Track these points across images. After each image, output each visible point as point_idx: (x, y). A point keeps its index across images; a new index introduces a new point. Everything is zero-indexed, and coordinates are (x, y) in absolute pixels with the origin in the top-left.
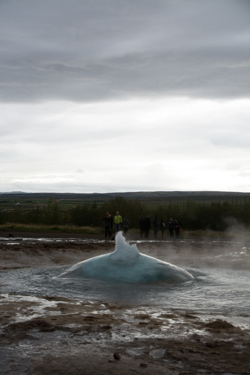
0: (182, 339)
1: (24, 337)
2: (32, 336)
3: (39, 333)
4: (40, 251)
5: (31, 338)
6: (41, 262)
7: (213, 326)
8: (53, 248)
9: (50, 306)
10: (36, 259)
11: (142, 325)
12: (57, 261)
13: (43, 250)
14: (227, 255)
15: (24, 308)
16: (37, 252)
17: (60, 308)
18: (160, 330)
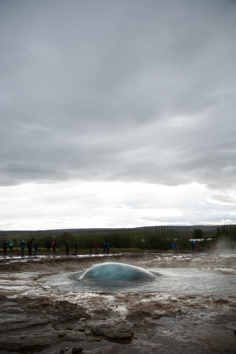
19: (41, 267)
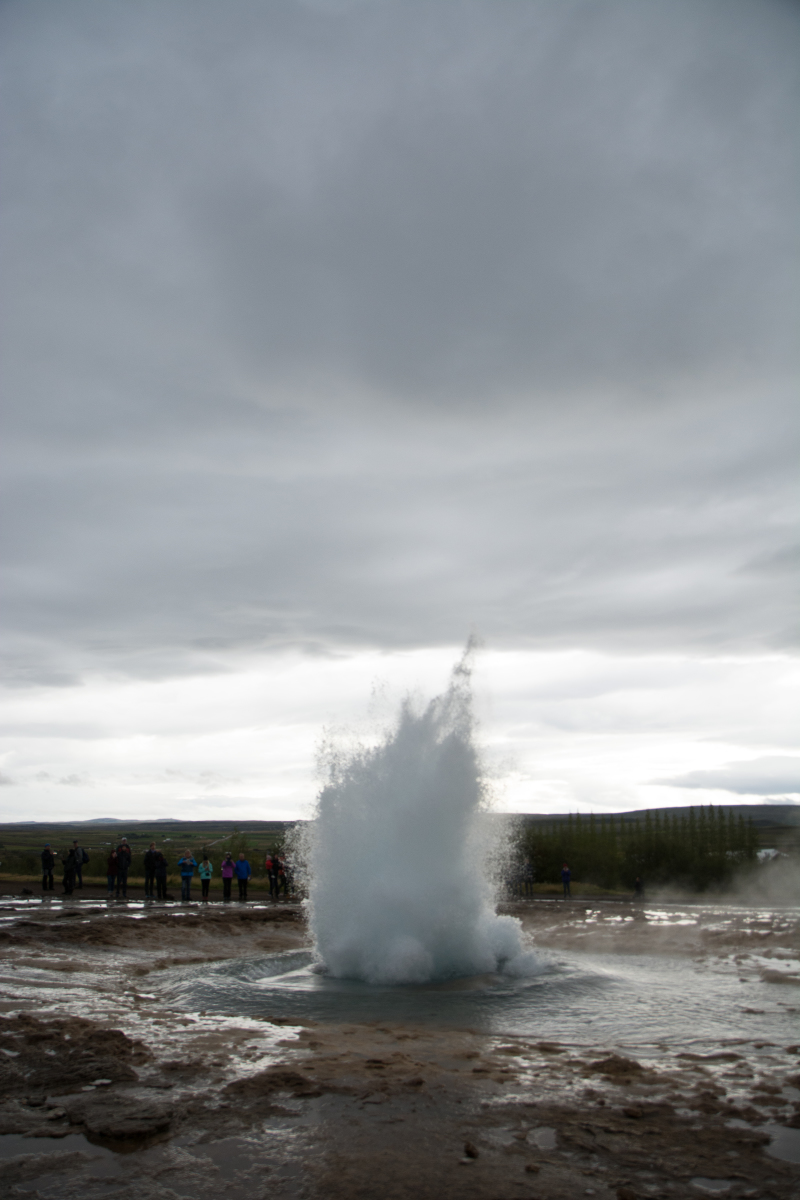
0: (568, 1101)
1: (270, 1112)
2: (284, 1109)
3: (293, 1101)
4: (235, 927)
5: (284, 1114)
6: (239, 948)
7: (606, 1069)
8: (257, 921)
9: (286, 1039)
10: (230, 942)
11: (481, 1074)
12: (267, 946)
13: (239, 926)
14: (565, 926)
15: (239, 1043)
16: (229, 930)
17: (307, 1042)
18: (519, 1084)
19: (187, 935)
